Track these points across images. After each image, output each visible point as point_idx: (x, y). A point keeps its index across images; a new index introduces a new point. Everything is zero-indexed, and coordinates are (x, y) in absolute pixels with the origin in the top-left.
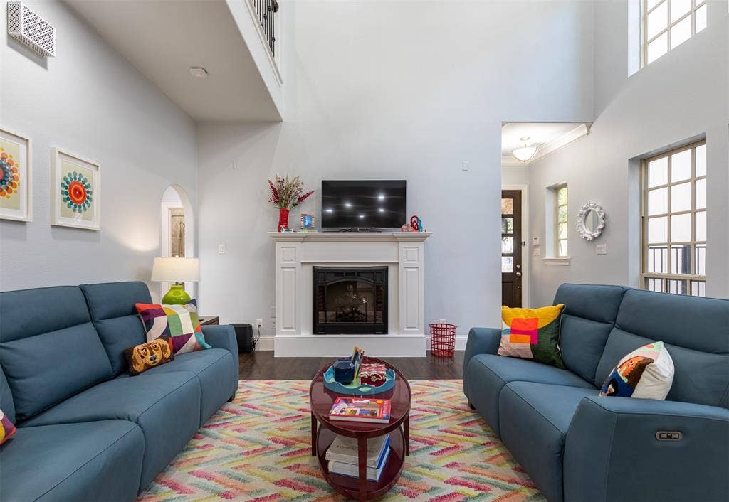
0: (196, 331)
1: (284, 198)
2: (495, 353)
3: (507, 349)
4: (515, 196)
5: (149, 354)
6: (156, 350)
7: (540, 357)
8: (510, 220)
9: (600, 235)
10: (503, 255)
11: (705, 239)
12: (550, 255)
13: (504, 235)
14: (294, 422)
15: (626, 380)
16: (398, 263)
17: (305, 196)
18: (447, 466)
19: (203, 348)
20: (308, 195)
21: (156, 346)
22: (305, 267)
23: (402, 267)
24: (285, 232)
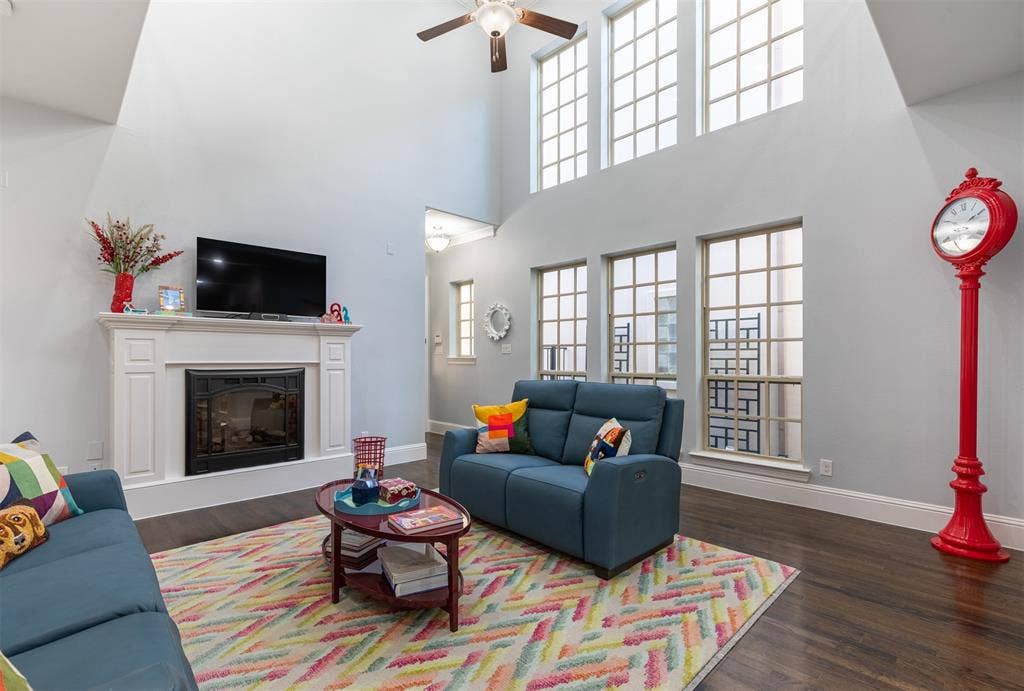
0: (61, 486)
1: (121, 256)
2: (473, 451)
3: (486, 446)
5: (11, 533)
6: (23, 525)
7: (516, 448)
9: (506, 336)
11: (585, 342)
12: (453, 355)
14: (266, 583)
15: (612, 445)
16: (318, 365)
17: (165, 259)
18: (473, 562)
19: (74, 514)
20: (171, 256)
21: (19, 519)
22: (171, 371)
23: (323, 368)
24: (126, 313)
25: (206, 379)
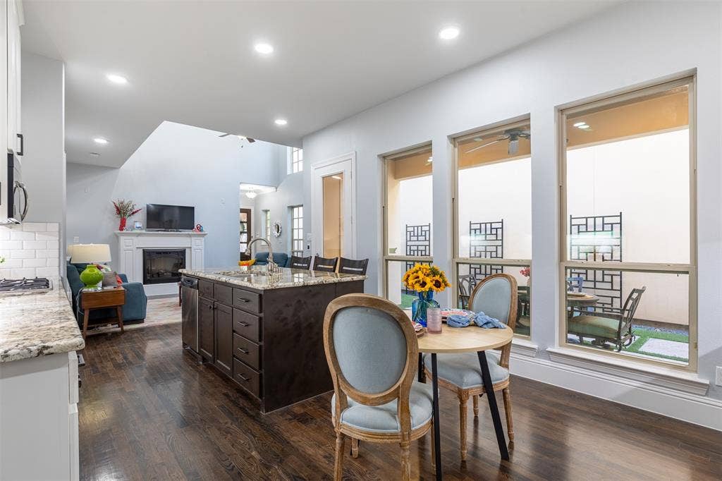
1: (122, 212)
4: (248, 212)
8: (245, 225)
9: (280, 235)
10: (241, 243)
13: (241, 233)
16: (191, 248)
17: (136, 212)
20: (138, 211)
22: (139, 250)
23: (192, 249)
24: (124, 231)
25: (149, 253)
